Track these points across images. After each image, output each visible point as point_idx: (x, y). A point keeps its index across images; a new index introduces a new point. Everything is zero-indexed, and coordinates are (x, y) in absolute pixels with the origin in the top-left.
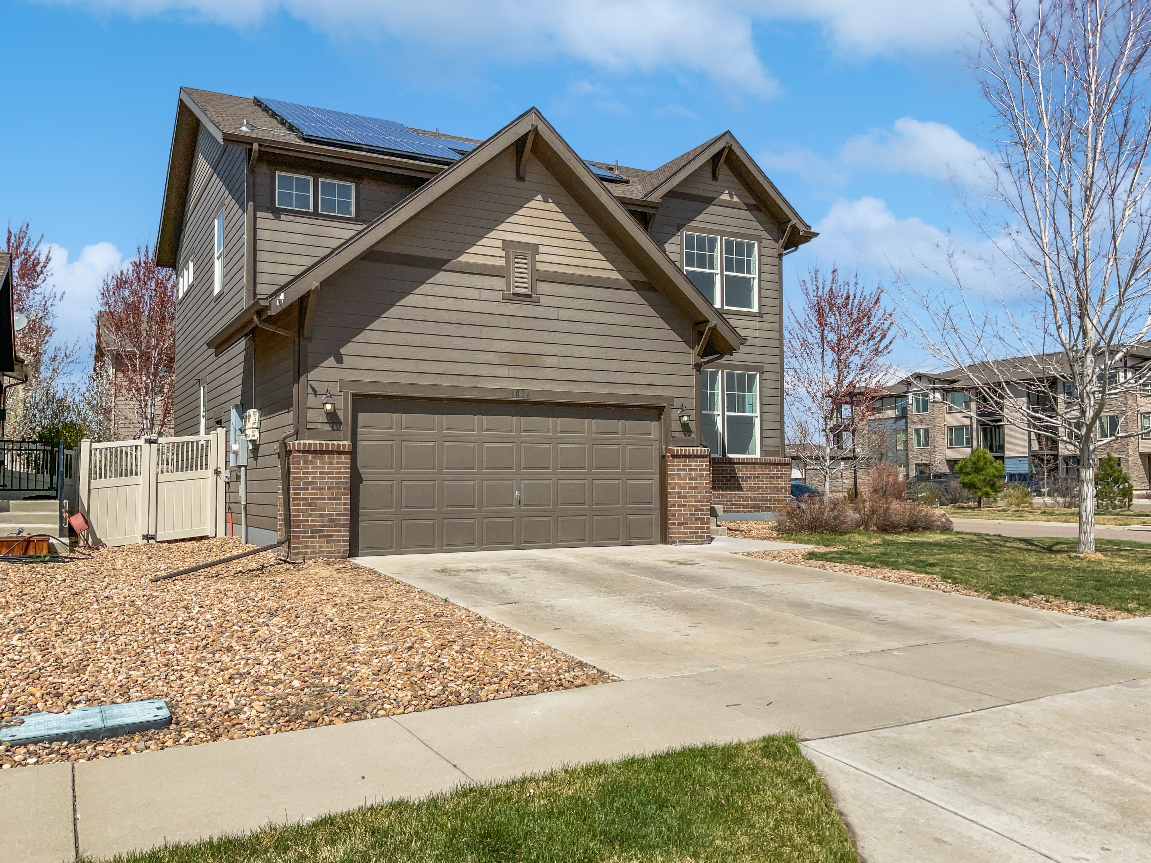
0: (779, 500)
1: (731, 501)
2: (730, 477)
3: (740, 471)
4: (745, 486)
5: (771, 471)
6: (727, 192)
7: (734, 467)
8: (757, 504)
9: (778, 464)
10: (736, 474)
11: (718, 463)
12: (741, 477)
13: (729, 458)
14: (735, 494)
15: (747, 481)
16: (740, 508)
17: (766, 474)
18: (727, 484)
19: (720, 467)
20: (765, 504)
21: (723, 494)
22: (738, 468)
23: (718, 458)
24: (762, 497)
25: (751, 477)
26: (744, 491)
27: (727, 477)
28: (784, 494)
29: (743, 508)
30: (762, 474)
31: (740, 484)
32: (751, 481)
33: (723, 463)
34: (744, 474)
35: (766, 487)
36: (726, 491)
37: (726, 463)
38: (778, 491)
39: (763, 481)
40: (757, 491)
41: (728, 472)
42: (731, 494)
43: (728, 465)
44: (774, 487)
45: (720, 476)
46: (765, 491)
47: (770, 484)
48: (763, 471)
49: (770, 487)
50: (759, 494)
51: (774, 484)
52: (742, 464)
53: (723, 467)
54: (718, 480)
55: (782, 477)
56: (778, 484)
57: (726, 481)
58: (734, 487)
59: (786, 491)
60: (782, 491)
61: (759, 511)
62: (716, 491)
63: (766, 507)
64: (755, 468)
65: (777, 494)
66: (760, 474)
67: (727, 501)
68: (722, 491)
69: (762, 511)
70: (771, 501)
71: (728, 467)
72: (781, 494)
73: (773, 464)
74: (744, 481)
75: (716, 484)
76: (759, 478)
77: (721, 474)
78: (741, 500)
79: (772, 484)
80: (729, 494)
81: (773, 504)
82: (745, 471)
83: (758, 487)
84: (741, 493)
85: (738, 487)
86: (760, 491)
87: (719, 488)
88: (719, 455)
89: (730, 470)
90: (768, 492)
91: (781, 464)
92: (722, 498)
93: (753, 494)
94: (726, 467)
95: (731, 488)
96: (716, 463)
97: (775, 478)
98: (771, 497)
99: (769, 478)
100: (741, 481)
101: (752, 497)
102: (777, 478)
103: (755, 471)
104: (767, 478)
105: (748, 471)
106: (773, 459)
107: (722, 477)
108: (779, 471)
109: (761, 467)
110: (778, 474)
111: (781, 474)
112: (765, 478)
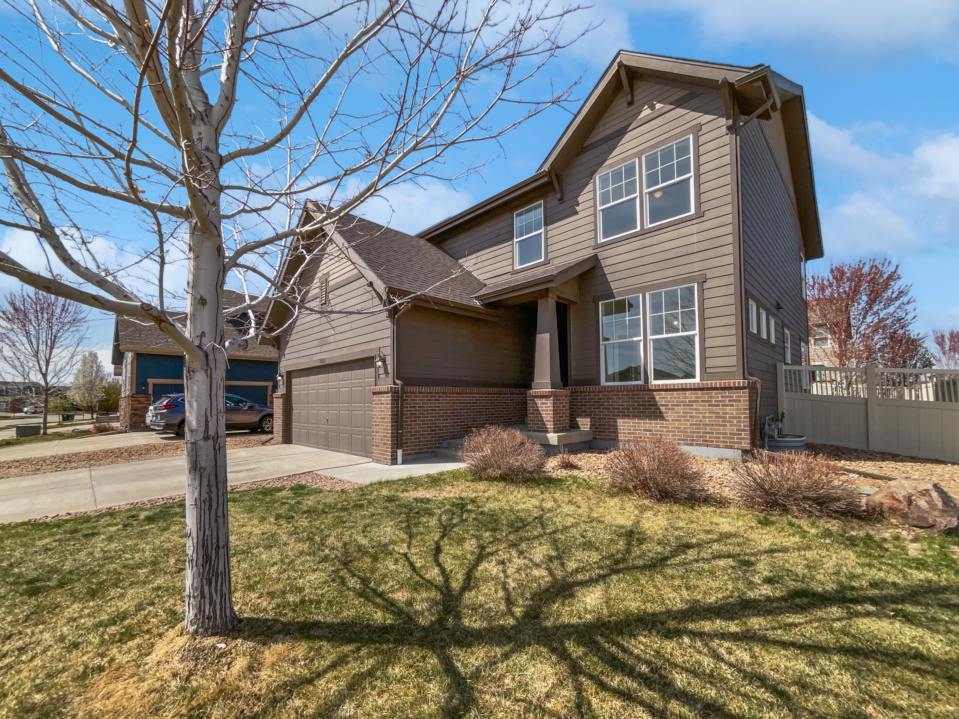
0: (726, 434)
1: (650, 431)
2: (649, 405)
3: (663, 398)
4: (669, 415)
5: (711, 397)
6: (646, 107)
7: (654, 395)
8: (688, 436)
10: (656, 401)
11: (634, 390)
12: (663, 405)
13: (651, 386)
14: (656, 424)
15: (673, 409)
17: (702, 401)
18: (645, 412)
19: (636, 395)
20: (701, 437)
21: (639, 423)
22: (657, 396)
23: (641, 385)
24: (697, 428)
25: (680, 406)
26: (668, 420)
27: (645, 405)
28: (735, 426)
30: (698, 401)
31: (661, 412)
32: (681, 410)
33: (639, 390)
34: (669, 401)
35: (704, 417)
36: (644, 419)
37: (643, 390)
38: (723, 421)
39: (698, 409)
40: (688, 420)
41: (647, 399)
42: (650, 423)
43: (646, 392)
44: (716, 417)
45: (636, 404)
46: (701, 421)
47: (710, 413)
48: (698, 397)
49: (711, 417)
50: (691, 425)
51: (719, 413)
52: (665, 390)
53: (640, 395)
54: (633, 409)
55: (732, 405)
56: (725, 413)
57: (644, 409)
58: (655, 416)
61: (692, 445)
62: (631, 419)
63: (704, 441)
64: (686, 394)
65: (722, 426)
66: (694, 402)
67: (644, 430)
68: (638, 419)
69: (697, 445)
70: (713, 433)
71: (647, 395)
72: (730, 426)
73: (716, 389)
74: (669, 409)
75: (631, 412)
76: (692, 405)
77: (637, 402)
78: (665, 430)
79: (714, 413)
80: (647, 423)
81: (716, 438)
82: (671, 398)
83: (690, 417)
84: (665, 422)
85: (660, 416)
86: (693, 421)
87: (635, 417)
88: (641, 382)
89: (648, 398)
90: (708, 422)
91: (730, 388)
92: (638, 426)
93: (682, 424)
94: (643, 394)
95: (651, 416)
96: (631, 391)
97: (718, 405)
98: (711, 429)
99: (709, 405)
100: (663, 409)
101: (680, 428)
102: (723, 405)
103: (685, 398)
104: (705, 406)
105: (675, 398)
106: (711, 383)
107: (638, 405)
108: (727, 397)
109: (696, 394)
110: (724, 401)
111: (730, 401)
112: (701, 406)
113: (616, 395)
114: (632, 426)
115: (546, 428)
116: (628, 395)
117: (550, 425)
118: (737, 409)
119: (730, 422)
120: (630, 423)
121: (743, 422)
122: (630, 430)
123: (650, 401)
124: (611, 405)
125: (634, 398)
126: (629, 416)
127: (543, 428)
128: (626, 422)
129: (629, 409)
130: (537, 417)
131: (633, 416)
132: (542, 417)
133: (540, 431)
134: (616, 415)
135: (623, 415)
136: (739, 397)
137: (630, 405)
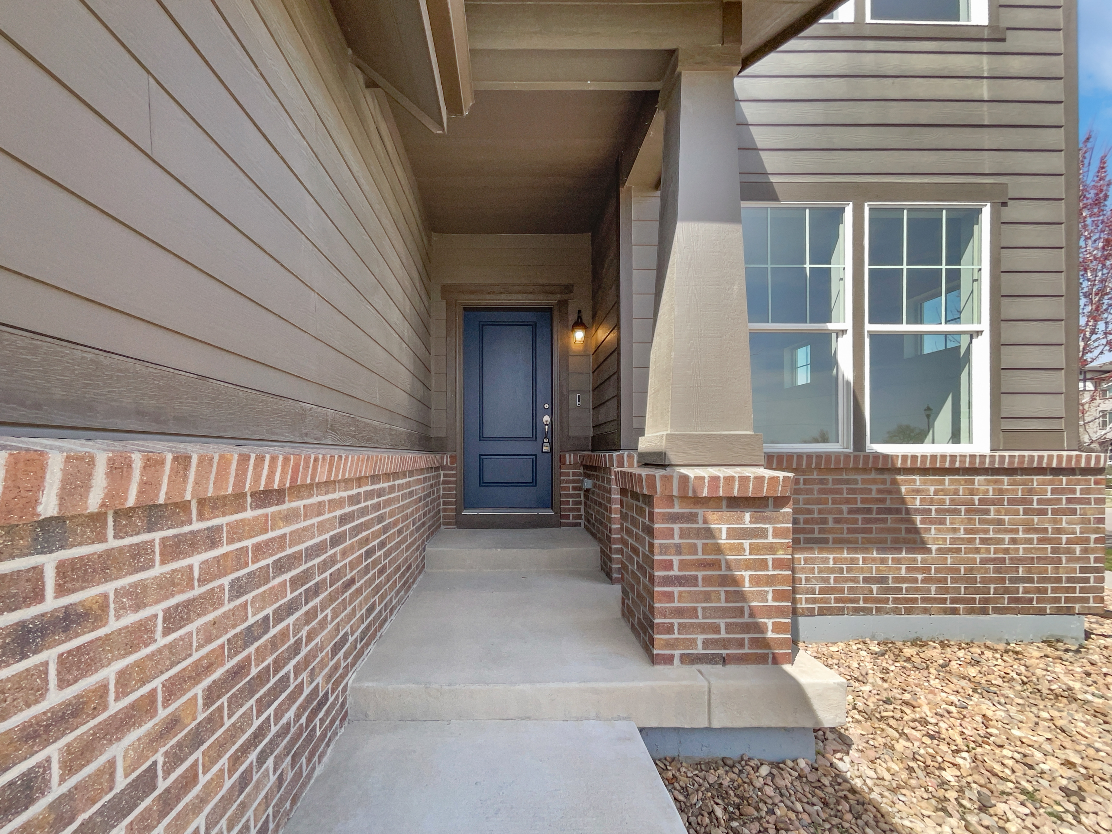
0: (1059, 580)
1: (883, 580)
2: (879, 511)
3: (918, 492)
4: (934, 538)
5: (1031, 491)
7: (894, 482)
8: (977, 591)
9: (1058, 471)
10: (903, 501)
11: (838, 470)
12: (918, 511)
13: (877, 456)
14: (897, 561)
15: (942, 522)
16: (914, 600)
17: (1011, 502)
18: (869, 531)
19: (847, 482)
20: (1006, 591)
21: (853, 560)
22: (906, 486)
23: (838, 455)
24: (997, 570)
25: (958, 512)
26: (929, 551)
27: (869, 511)
28: (1078, 560)
29: (925, 600)
30: (1000, 502)
31: (912, 531)
32: (958, 522)
33: (856, 469)
34: (932, 502)
35: (1014, 541)
36: (865, 550)
37: (865, 470)
38: (1054, 551)
39: (1000, 522)
40: (977, 550)
41: (873, 494)
42: (883, 561)
43: (873, 475)
44: (1040, 540)
45: (845, 508)
46: (1006, 551)
47: (1027, 531)
49: (1030, 541)
50: (983, 561)
51: (1045, 530)
52: (924, 471)
53: (855, 481)
54: (837, 521)
55: (1074, 512)
56: (1059, 531)
57: (866, 521)
58: (895, 541)
59: (1085, 551)
60: (1072, 551)
61: (984, 612)
62: (831, 550)
63: (1011, 600)
64: (973, 482)
65: (1052, 561)
66: (993, 502)
67: (866, 580)
68: (850, 550)
69: (997, 611)
70: (1031, 580)
71: (874, 481)
72: (1069, 560)
73: (1040, 471)
74: (932, 522)
75: (831, 531)
76: (987, 512)
77: (847, 501)
78: (920, 577)
79: (1036, 530)
80: (874, 560)
81: (1039, 591)
82: (936, 493)
83: (983, 541)
84: (919, 557)
85: (909, 539)
86: (988, 551)
89: (879, 491)
90: (1021, 554)
91: (1070, 471)
92: (849, 570)
93: (961, 561)
94: (864, 481)
95: (884, 541)
96: (829, 470)
97: (1044, 512)
98: (1029, 570)
99: (1026, 512)
100: (919, 521)
101: (958, 570)
102: (1055, 512)
104: (1017, 512)
105: (946, 492)
106: (1041, 458)
107: (851, 511)
108: (1063, 491)
109: (996, 482)
110: (1059, 501)
111: (1069, 501)
112: (1007, 512)
114: (831, 570)
116: (822, 482)
118: (1083, 522)
119: (1068, 551)
120: (826, 560)
121: (1093, 550)
122: (826, 580)
123: (883, 501)
125: (840, 492)
126: (826, 541)
128: (813, 561)
129: (825, 521)
131: (836, 541)
136: (1088, 491)
137: (830, 512)
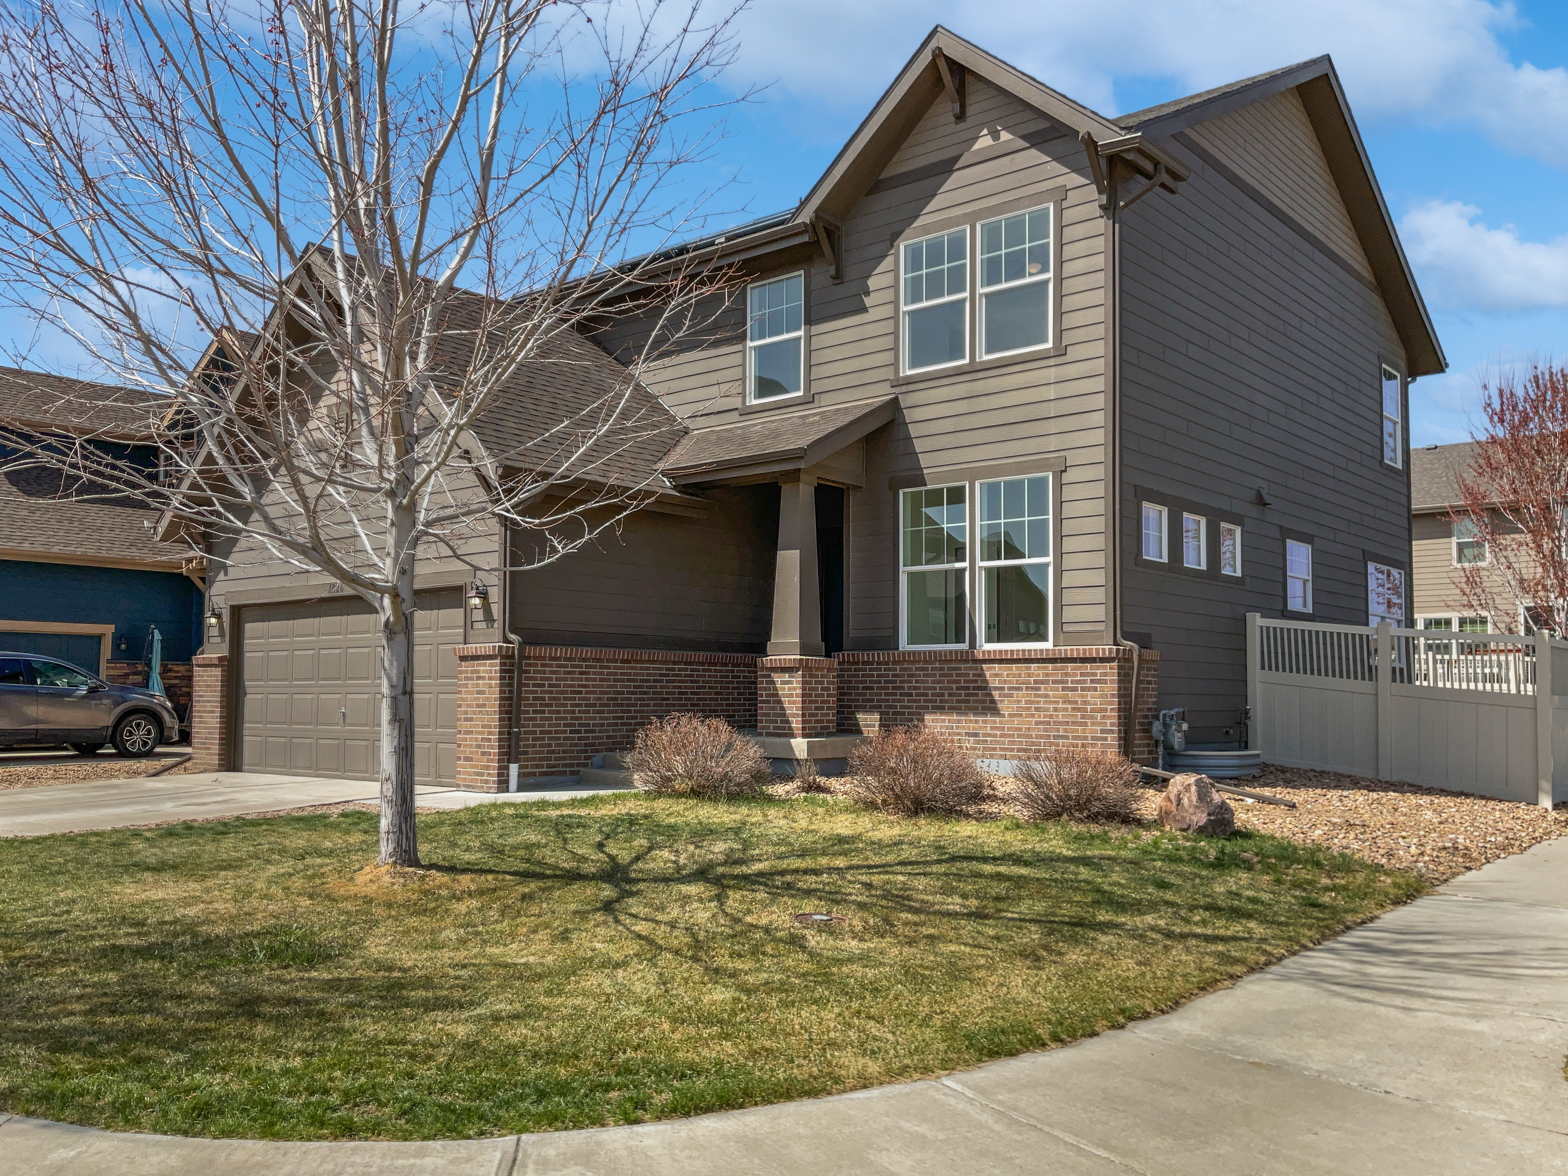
0: (1086, 738)
1: (977, 735)
2: (975, 688)
3: (997, 675)
4: (1005, 706)
5: (1066, 675)
6: (985, 131)
7: (982, 669)
8: (1033, 744)
9: (1085, 660)
10: (986, 682)
11: (951, 661)
12: (996, 688)
14: (985, 722)
15: (1011, 696)
16: (995, 749)
17: (1054, 682)
18: (968, 701)
19: (955, 669)
20: (1051, 744)
21: (959, 721)
22: (989, 671)
24: (1046, 730)
25: (1021, 689)
26: (1004, 716)
27: (968, 688)
28: (1099, 724)
29: (1002, 749)
30: (1047, 682)
31: (993, 701)
32: (1022, 696)
33: (961, 661)
34: (1005, 682)
35: (1056, 710)
36: (966, 714)
37: (966, 661)
38: (1083, 717)
39: (1047, 696)
40: (1033, 716)
41: (971, 677)
42: (976, 722)
43: (970, 665)
44: (1073, 709)
45: (954, 686)
46: (1051, 716)
47: (1064, 702)
48: (1047, 675)
49: (1066, 710)
50: (1037, 723)
51: (1076, 702)
52: (1001, 661)
53: (960, 669)
54: (950, 695)
55: (1095, 689)
56: (1085, 703)
57: (967, 695)
58: (983, 708)
59: (1104, 717)
62: (946, 714)
63: (1055, 751)
64: (1029, 668)
65: (1080, 724)
66: (1042, 682)
67: (966, 734)
68: (957, 714)
70: (1067, 737)
71: (971, 669)
72: (1093, 724)
73: (1073, 660)
74: (1005, 696)
75: (946, 701)
76: (1038, 689)
77: (956, 682)
78: (998, 733)
79: (1070, 702)
80: (971, 721)
81: (1072, 745)
82: (1008, 675)
83: (1037, 709)
84: (998, 719)
85: (990, 707)
86: (1040, 716)
87: (952, 709)
88: (964, 646)
89: (974, 675)
90: (1061, 719)
91: (1092, 660)
92: (957, 727)
93: (1023, 723)
94: (965, 668)
95: (977, 709)
96: (946, 661)
97: (1076, 689)
98: (1066, 731)
99: (1063, 689)
100: (996, 694)
101: (1021, 729)
102: (1083, 689)
103: (1029, 675)
104: (1057, 689)
105: (1014, 676)
106: (1066, 650)
107: (957, 688)
108: (1087, 674)
109: (1044, 668)
110: (1085, 682)
111: (1092, 681)
112: (1052, 689)
113: (923, 669)
114: (947, 727)
115: (791, 728)
116: (942, 669)
117: (796, 724)
118: (1101, 696)
119: (1092, 717)
120: (944, 721)
121: (1109, 717)
123: (976, 681)
124: (915, 688)
125: (951, 675)
126: (943, 708)
127: (784, 728)
128: (937, 721)
129: (943, 695)
130: (774, 708)
131: (949, 708)
132: (783, 709)
133: (779, 735)
134: (922, 707)
135: (933, 708)
136: (1105, 674)
137: (945, 688)
